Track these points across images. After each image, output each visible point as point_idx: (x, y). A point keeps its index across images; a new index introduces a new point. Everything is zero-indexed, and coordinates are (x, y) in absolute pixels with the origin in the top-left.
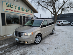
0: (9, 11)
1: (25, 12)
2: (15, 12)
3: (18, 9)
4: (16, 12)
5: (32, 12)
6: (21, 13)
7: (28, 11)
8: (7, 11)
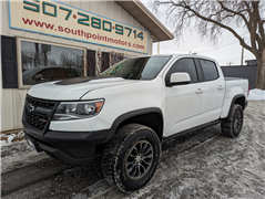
0: (38, 29)
1: (113, 35)
2: (64, 34)
3: (80, 22)
4: (70, 36)
5: (145, 34)
6: (91, 40)
7: (126, 32)
8: (27, 27)
